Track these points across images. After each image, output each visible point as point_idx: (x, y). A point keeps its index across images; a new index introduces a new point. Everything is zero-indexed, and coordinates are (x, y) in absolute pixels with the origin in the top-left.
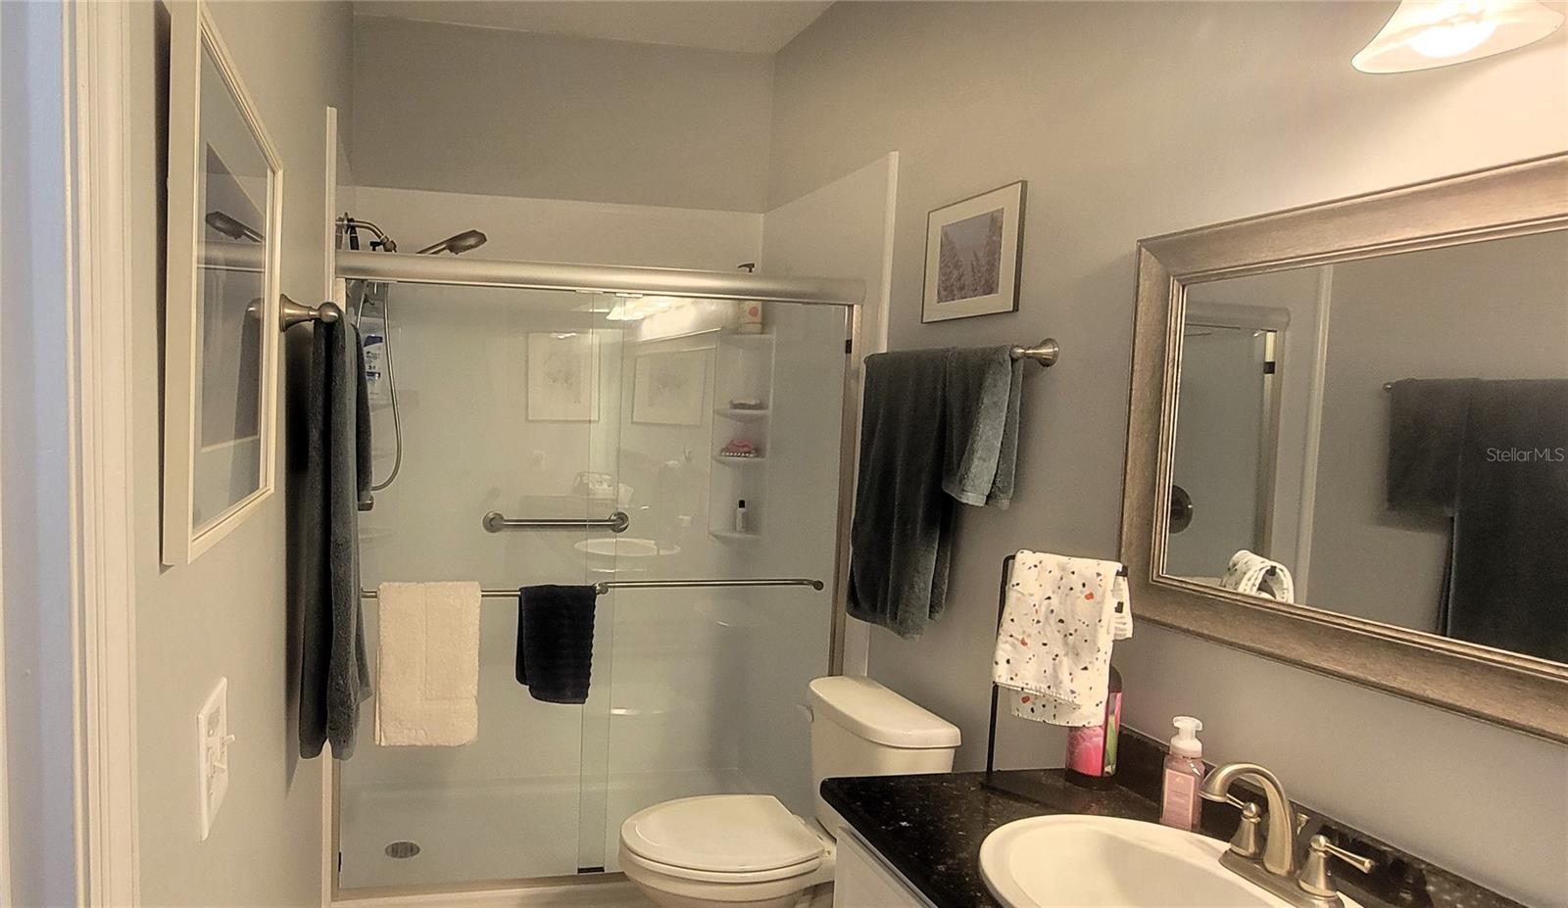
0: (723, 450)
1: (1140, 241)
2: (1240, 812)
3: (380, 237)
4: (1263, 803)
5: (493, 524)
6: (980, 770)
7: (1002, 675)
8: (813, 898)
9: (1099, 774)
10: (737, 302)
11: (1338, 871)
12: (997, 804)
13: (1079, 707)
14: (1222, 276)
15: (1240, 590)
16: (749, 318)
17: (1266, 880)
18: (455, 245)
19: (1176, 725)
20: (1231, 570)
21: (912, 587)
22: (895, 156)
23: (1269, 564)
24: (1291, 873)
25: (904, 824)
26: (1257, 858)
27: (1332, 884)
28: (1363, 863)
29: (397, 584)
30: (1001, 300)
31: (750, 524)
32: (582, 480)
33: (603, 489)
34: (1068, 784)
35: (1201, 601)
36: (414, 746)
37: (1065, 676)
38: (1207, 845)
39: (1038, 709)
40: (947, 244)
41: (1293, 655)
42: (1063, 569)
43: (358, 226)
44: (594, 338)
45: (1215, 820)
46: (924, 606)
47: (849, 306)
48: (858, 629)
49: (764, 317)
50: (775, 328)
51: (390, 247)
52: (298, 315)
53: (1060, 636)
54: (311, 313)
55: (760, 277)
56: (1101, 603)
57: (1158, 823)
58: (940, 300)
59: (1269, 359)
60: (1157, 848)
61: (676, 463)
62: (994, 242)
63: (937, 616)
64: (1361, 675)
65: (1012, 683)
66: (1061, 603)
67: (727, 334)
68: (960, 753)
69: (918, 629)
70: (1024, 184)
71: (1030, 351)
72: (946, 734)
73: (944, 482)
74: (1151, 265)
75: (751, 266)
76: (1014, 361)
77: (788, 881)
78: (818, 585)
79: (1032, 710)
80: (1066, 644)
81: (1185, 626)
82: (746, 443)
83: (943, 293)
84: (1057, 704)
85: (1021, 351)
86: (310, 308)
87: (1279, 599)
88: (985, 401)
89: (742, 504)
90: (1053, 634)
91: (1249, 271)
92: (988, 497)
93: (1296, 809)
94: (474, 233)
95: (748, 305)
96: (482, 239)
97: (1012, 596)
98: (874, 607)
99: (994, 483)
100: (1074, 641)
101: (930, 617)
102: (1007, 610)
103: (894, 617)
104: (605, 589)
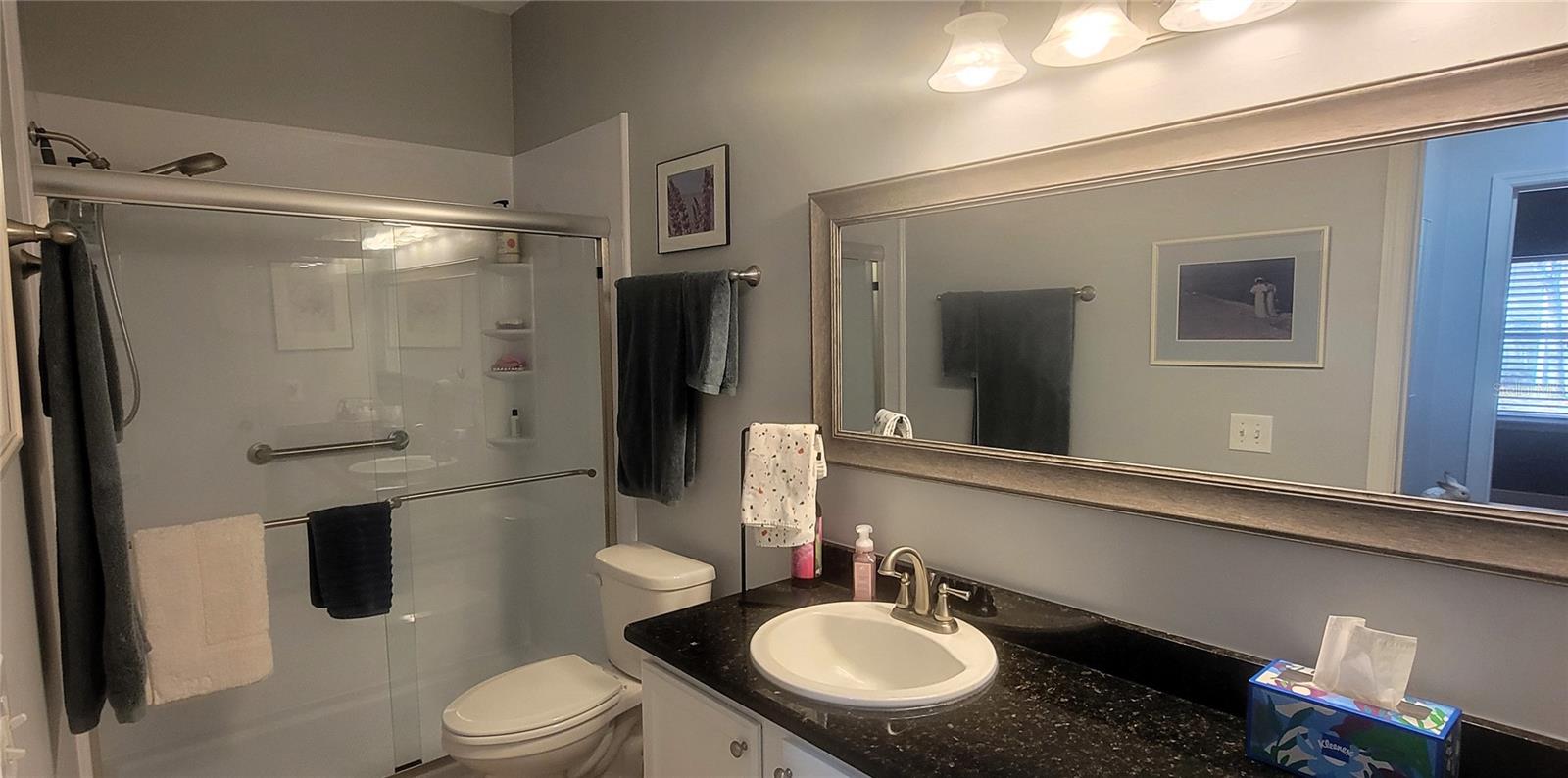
0: (493, 367)
1: (809, 195)
2: (900, 580)
3: (85, 153)
4: (912, 572)
5: (260, 456)
6: (736, 592)
7: (748, 518)
8: (616, 727)
9: (813, 577)
10: (495, 233)
11: (954, 603)
12: (751, 614)
13: (799, 531)
14: (862, 221)
15: (885, 435)
16: (506, 249)
17: (917, 621)
18: (188, 167)
19: (858, 531)
20: (877, 423)
21: (670, 464)
22: (625, 116)
23: (898, 416)
24: (929, 612)
25: (693, 644)
26: (911, 608)
27: (951, 614)
28: (965, 595)
29: (156, 530)
30: (717, 236)
31: (524, 430)
32: (345, 406)
33: (367, 413)
34: (794, 588)
35: (865, 445)
36: (199, 695)
37: (790, 511)
38: (883, 607)
39: (773, 538)
40: (673, 191)
41: (919, 473)
42: (782, 433)
43: (52, 139)
44: (339, 267)
45: (886, 589)
46: (680, 478)
47: (597, 239)
48: (627, 504)
49: (521, 248)
50: (532, 258)
51: (99, 164)
52: (19, 235)
53: (784, 483)
54: (37, 233)
55: (511, 211)
56: (809, 454)
57: (852, 600)
58: (671, 235)
59: (875, 281)
60: (856, 617)
61: (447, 381)
62: (709, 191)
63: (690, 484)
64: (955, 479)
65: (756, 522)
66: (783, 458)
67: (485, 263)
68: (716, 585)
69: (677, 496)
70: (727, 147)
71: (742, 275)
72: (704, 572)
73: (688, 378)
74: (817, 212)
75: (505, 203)
76: (732, 282)
77: (594, 721)
78: (592, 473)
79: (770, 540)
80: (788, 487)
81: (857, 464)
82: (514, 359)
83: (673, 229)
84: (786, 531)
85: (736, 274)
86: (36, 227)
87: (904, 437)
88: (714, 313)
89: (515, 413)
90: (779, 481)
91: (877, 218)
92: (722, 387)
93: (929, 571)
94: (210, 156)
95: (506, 237)
96: (222, 162)
97: (750, 458)
98: (640, 484)
99: (725, 376)
100: (793, 485)
101: (685, 485)
102: (747, 469)
103: (658, 489)
104: (398, 502)
